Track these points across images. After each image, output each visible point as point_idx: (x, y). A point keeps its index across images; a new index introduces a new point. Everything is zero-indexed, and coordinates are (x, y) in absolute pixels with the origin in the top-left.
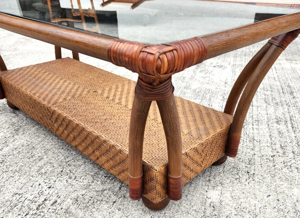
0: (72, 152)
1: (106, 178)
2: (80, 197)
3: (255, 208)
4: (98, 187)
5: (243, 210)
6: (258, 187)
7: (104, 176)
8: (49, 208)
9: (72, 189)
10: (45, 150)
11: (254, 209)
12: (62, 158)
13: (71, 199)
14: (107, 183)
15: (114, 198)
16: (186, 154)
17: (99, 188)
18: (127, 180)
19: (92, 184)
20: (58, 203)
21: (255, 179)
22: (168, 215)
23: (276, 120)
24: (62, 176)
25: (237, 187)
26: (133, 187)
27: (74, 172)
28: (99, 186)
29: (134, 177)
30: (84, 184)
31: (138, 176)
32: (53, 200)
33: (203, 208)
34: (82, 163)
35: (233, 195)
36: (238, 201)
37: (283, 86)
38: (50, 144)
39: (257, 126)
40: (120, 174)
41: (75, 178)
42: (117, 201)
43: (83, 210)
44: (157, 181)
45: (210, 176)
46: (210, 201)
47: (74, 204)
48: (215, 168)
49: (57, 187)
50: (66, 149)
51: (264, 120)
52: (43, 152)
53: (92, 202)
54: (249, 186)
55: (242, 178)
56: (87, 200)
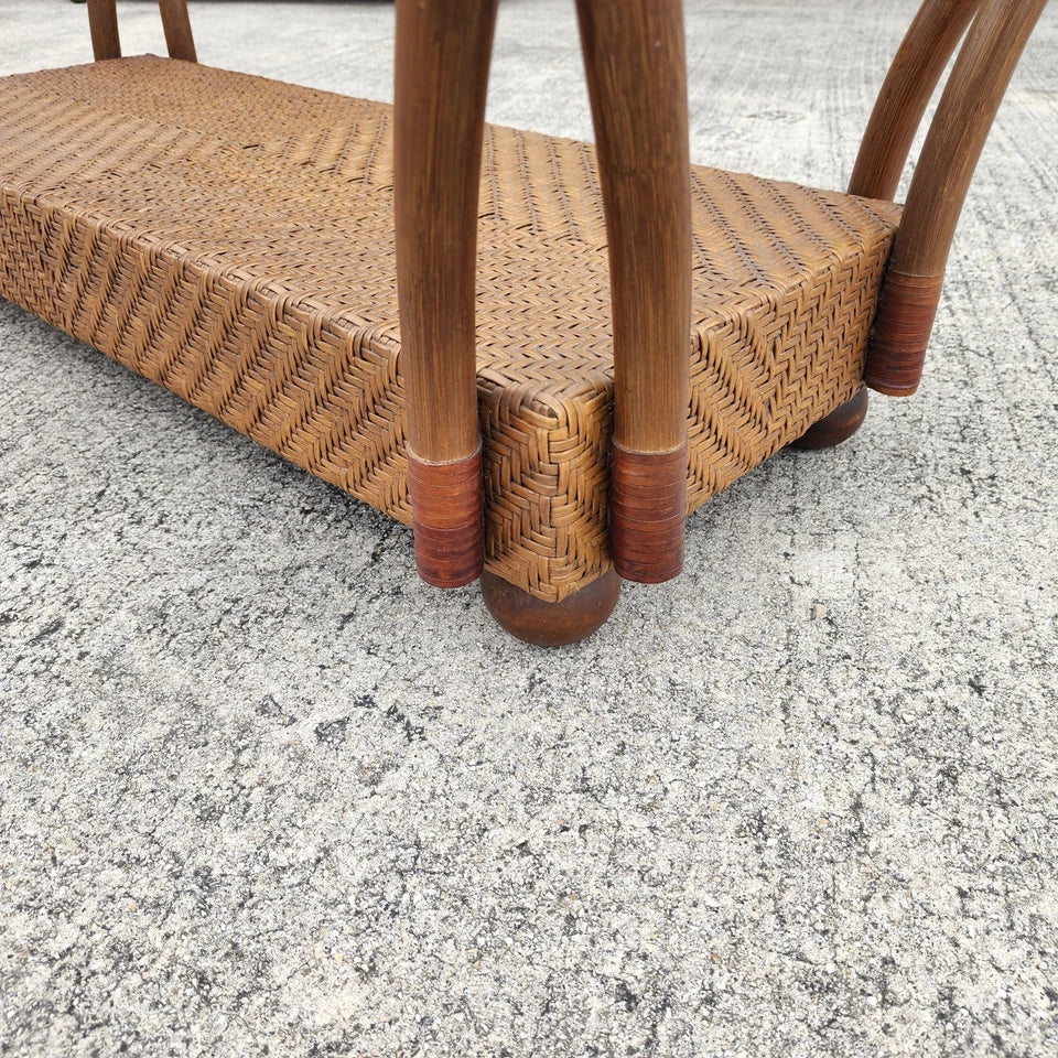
0: (153, 420)
1: (309, 517)
2: (177, 601)
3: (1029, 617)
4: (266, 556)
5: (974, 627)
6: (1022, 530)
7: (297, 511)
8: (17, 654)
9: (140, 570)
10: (32, 416)
11: (1026, 625)
12: (107, 443)
13: (134, 611)
14: (311, 536)
15: (344, 600)
16: (701, 349)
17: (276, 560)
18: (403, 503)
19: (240, 543)
20: (64, 632)
21: (1003, 497)
22: (612, 664)
23: (1042, 280)
24: (97, 516)
25: (927, 532)
26: (431, 517)
27: (157, 496)
28: (272, 552)
29: (434, 458)
30: (201, 544)
31: (459, 454)
32: (44, 620)
33: (781, 626)
34: (197, 462)
35: (914, 565)
36: (941, 594)
37: (1041, 167)
38: (58, 390)
39: (967, 301)
40: (371, 474)
41: (161, 522)
42: (362, 612)
43: (189, 659)
44: (558, 475)
45: (794, 494)
46: (808, 594)
47: (149, 631)
48: (814, 460)
49: (68, 564)
50: (129, 408)
51: (990, 278)
52: (20, 420)
53: (237, 622)
54: (982, 527)
55: (943, 496)
56: (213, 614)
